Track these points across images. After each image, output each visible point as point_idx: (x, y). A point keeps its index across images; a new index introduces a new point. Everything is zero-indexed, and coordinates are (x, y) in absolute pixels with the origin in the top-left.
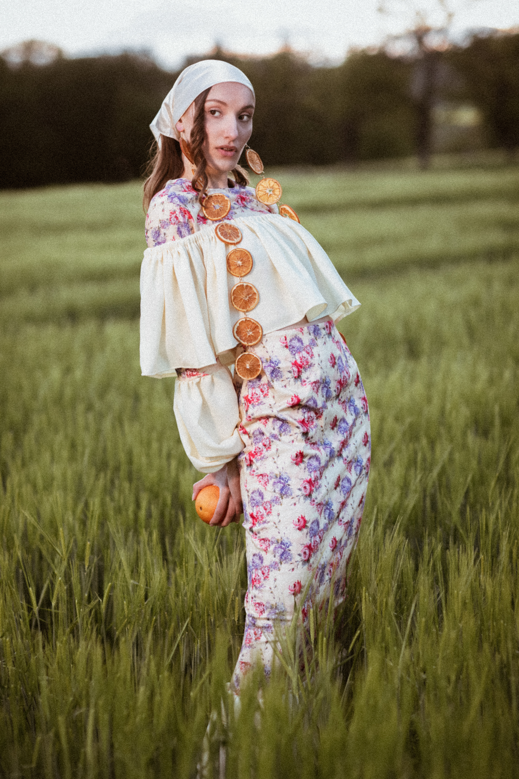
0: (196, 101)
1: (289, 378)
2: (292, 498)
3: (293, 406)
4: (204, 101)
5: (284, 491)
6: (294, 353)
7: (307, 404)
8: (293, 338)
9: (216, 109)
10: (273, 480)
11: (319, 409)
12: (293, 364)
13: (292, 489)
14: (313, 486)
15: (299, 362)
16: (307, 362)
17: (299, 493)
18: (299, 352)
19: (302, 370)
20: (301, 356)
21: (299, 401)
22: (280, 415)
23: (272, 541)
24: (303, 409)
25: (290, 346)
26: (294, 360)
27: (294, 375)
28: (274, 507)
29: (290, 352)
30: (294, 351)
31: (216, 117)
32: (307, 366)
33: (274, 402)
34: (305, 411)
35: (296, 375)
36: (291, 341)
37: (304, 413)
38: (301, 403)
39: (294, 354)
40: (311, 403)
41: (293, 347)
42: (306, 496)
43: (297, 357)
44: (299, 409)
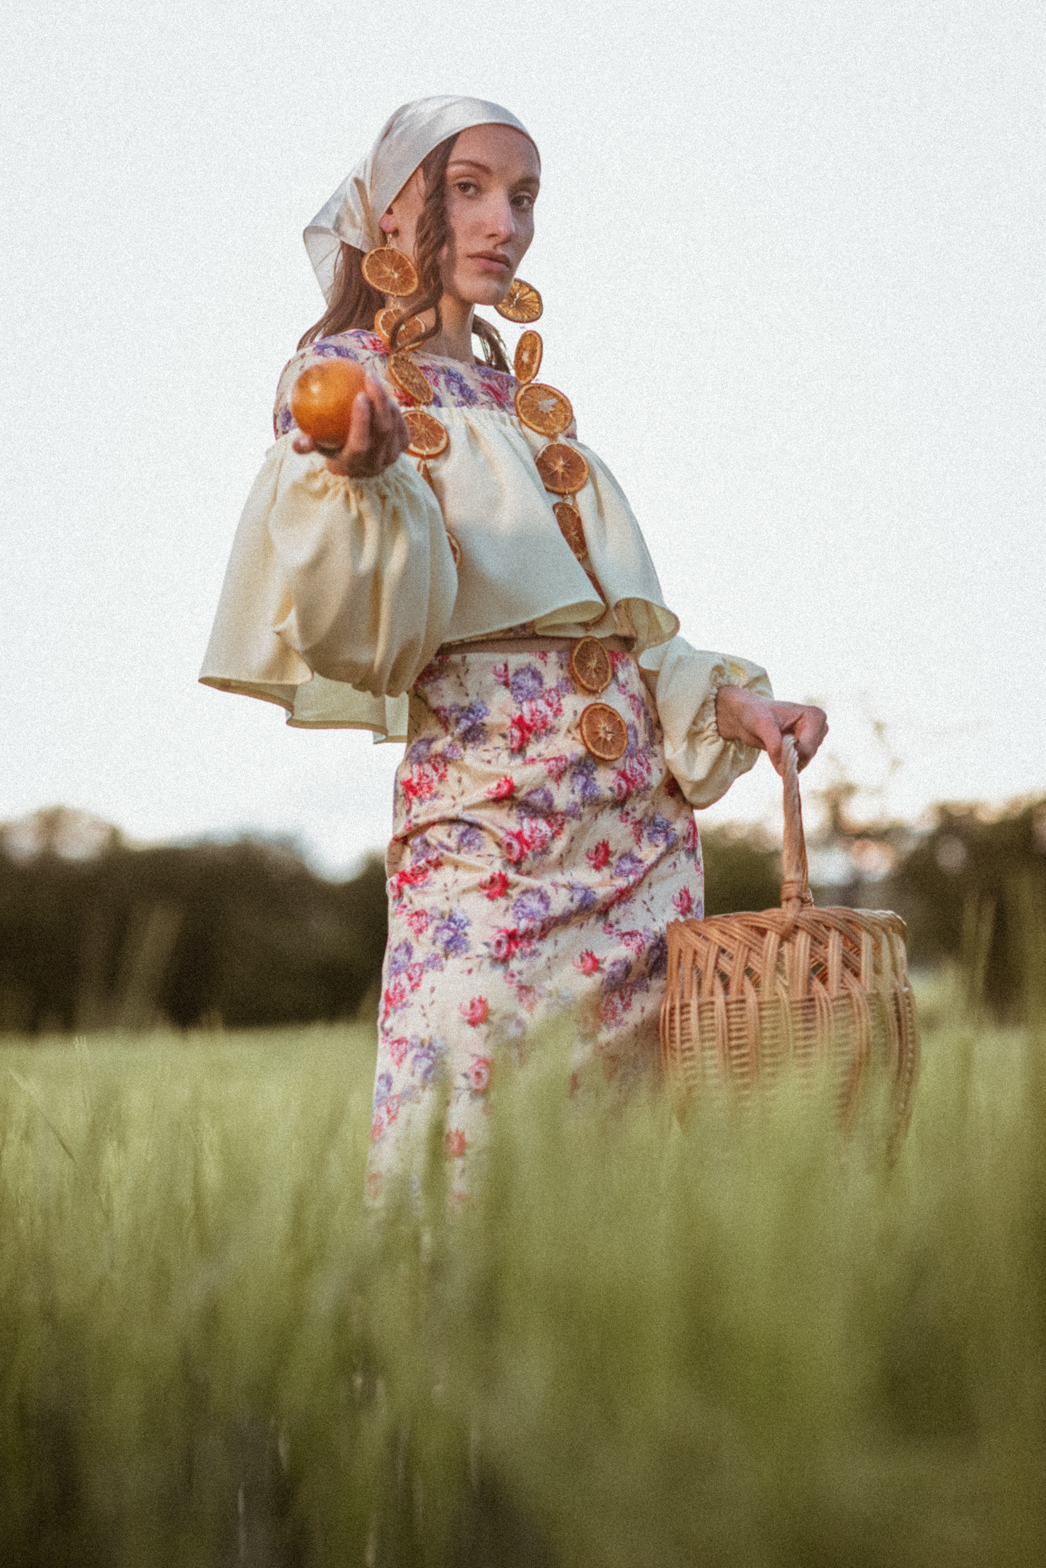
0: (425, 165)
1: (499, 748)
2: (467, 958)
3: (498, 800)
4: (444, 165)
5: (455, 944)
6: (521, 699)
7: (529, 799)
8: (522, 670)
9: (471, 180)
10: (436, 923)
11: (557, 814)
12: (513, 721)
13: (469, 942)
14: (517, 945)
15: (527, 718)
16: (545, 724)
17: (483, 950)
18: (532, 700)
19: (531, 737)
20: (534, 707)
21: (512, 788)
22: (467, 816)
23: (412, 1044)
24: (520, 811)
25: (513, 683)
26: (519, 713)
27: (512, 743)
28: (428, 974)
29: (512, 697)
30: (522, 695)
31: (469, 197)
32: (543, 731)
33: (460, 791)
34: (523, 814)
35: (515, 745)
36: (517, 674)
37: (522, 818)
38: (515, 795)
39: (521, 703)
40: (538, 798)
41: (520, 688)
42: (496, 959)
43: (526, 707)
44: (511, 809)
